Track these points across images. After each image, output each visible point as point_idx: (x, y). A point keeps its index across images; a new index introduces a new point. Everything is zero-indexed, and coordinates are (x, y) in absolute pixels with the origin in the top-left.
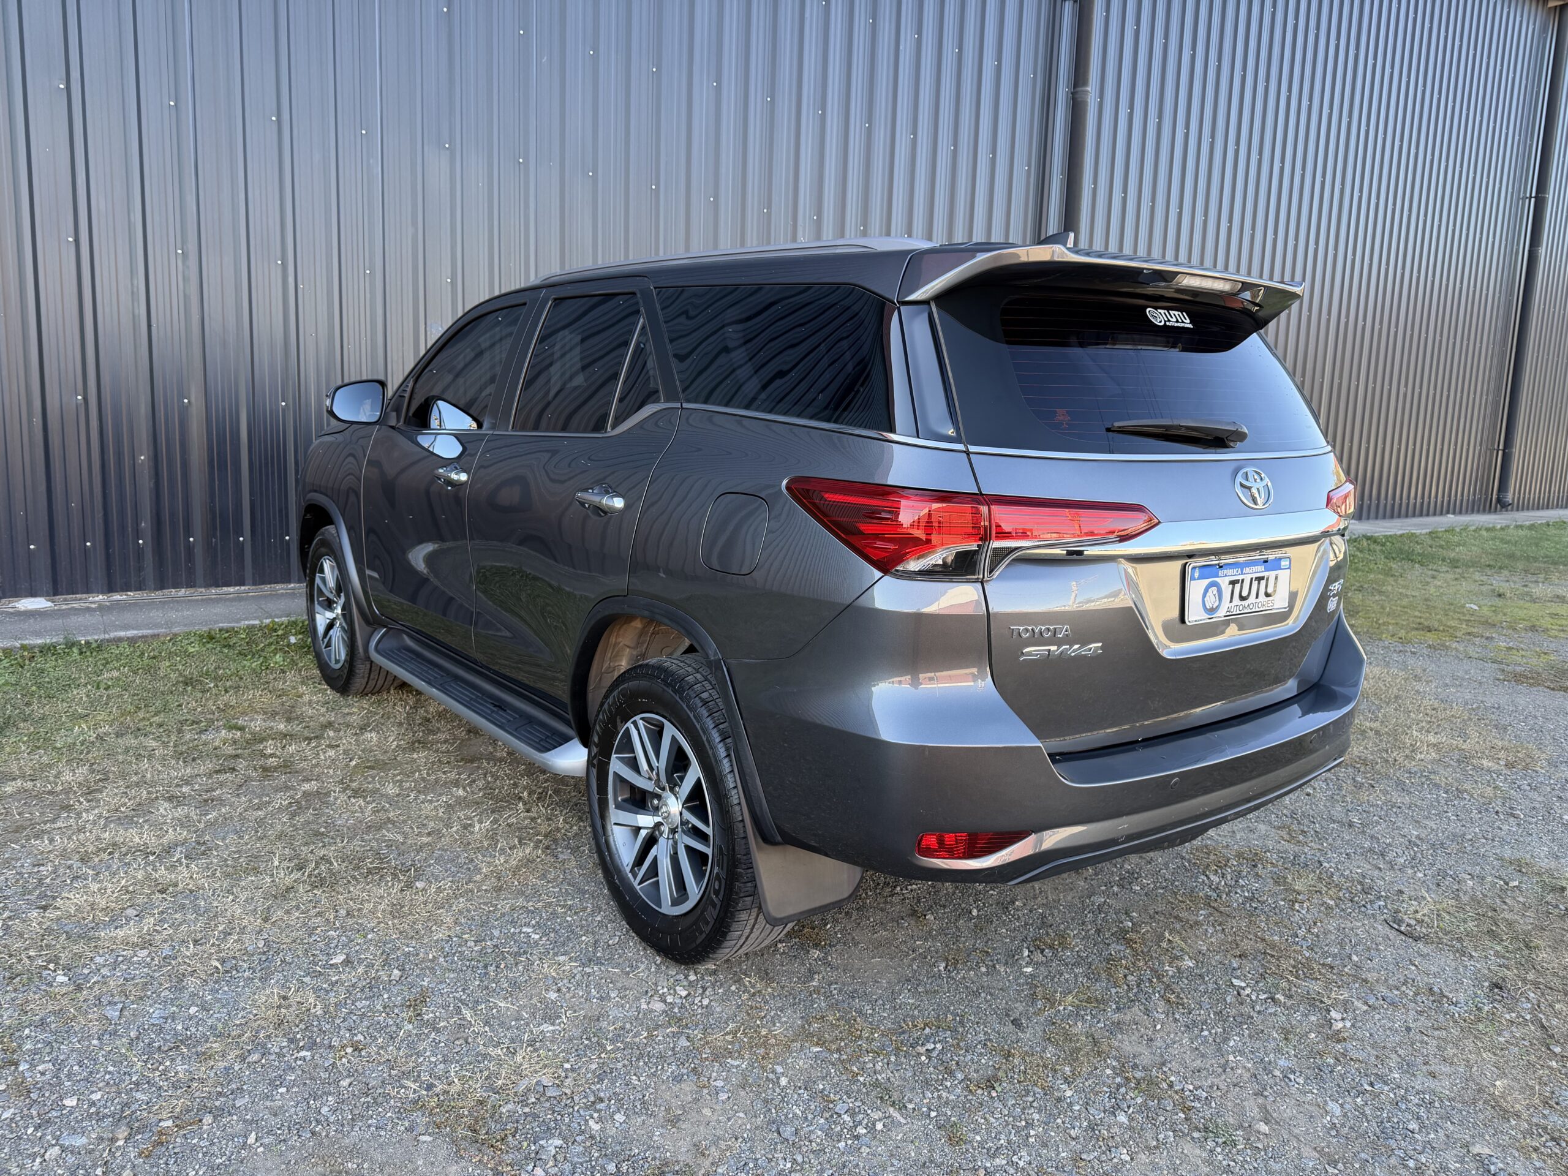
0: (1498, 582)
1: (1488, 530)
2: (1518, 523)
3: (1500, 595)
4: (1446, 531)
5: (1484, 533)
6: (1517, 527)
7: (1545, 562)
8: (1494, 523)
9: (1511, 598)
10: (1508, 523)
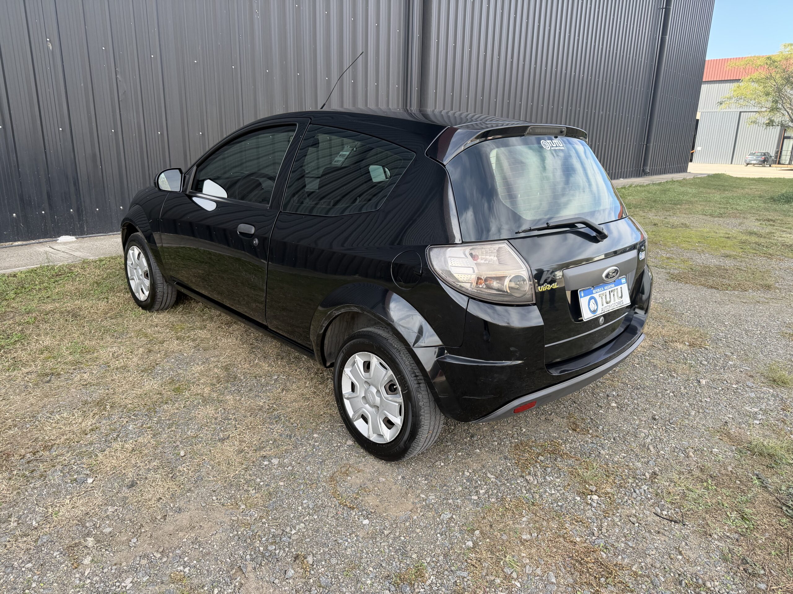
0: (651, 216)
1: (640, 186)
2: (654, 182)
3: (655, 225)
4: (621, 188)
5: (639, 188)
6: (653, 184)
7: (670, 204)
8: (644, 183)
9: (660, 226)
10: (650, 182)
